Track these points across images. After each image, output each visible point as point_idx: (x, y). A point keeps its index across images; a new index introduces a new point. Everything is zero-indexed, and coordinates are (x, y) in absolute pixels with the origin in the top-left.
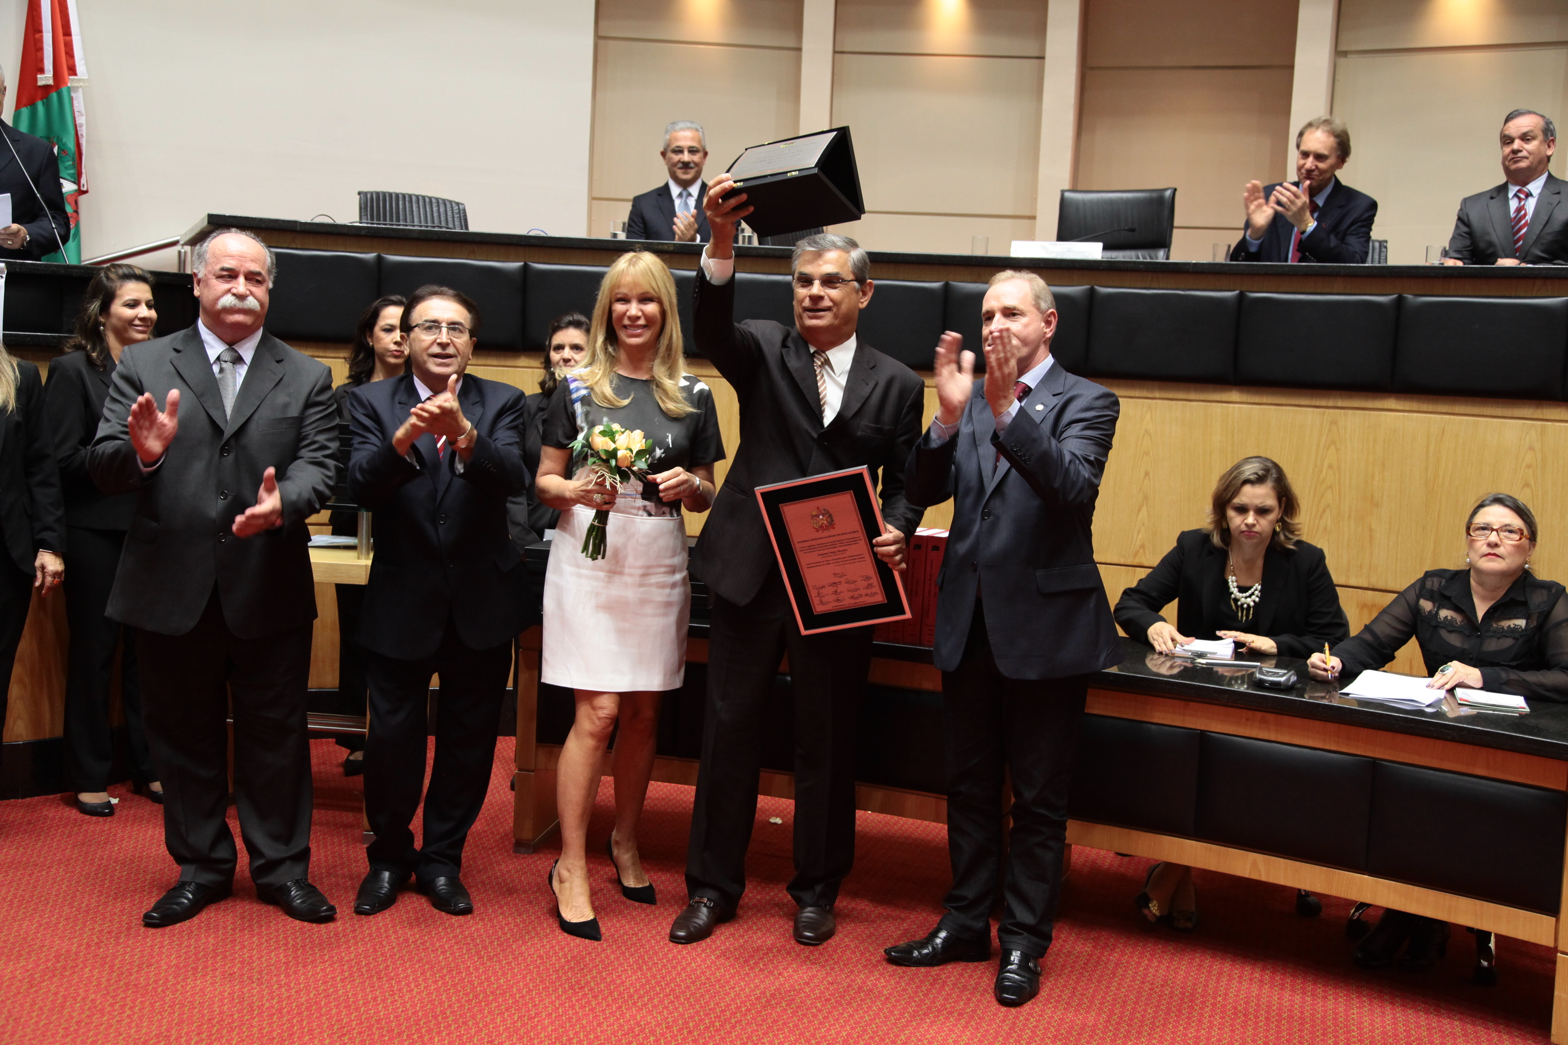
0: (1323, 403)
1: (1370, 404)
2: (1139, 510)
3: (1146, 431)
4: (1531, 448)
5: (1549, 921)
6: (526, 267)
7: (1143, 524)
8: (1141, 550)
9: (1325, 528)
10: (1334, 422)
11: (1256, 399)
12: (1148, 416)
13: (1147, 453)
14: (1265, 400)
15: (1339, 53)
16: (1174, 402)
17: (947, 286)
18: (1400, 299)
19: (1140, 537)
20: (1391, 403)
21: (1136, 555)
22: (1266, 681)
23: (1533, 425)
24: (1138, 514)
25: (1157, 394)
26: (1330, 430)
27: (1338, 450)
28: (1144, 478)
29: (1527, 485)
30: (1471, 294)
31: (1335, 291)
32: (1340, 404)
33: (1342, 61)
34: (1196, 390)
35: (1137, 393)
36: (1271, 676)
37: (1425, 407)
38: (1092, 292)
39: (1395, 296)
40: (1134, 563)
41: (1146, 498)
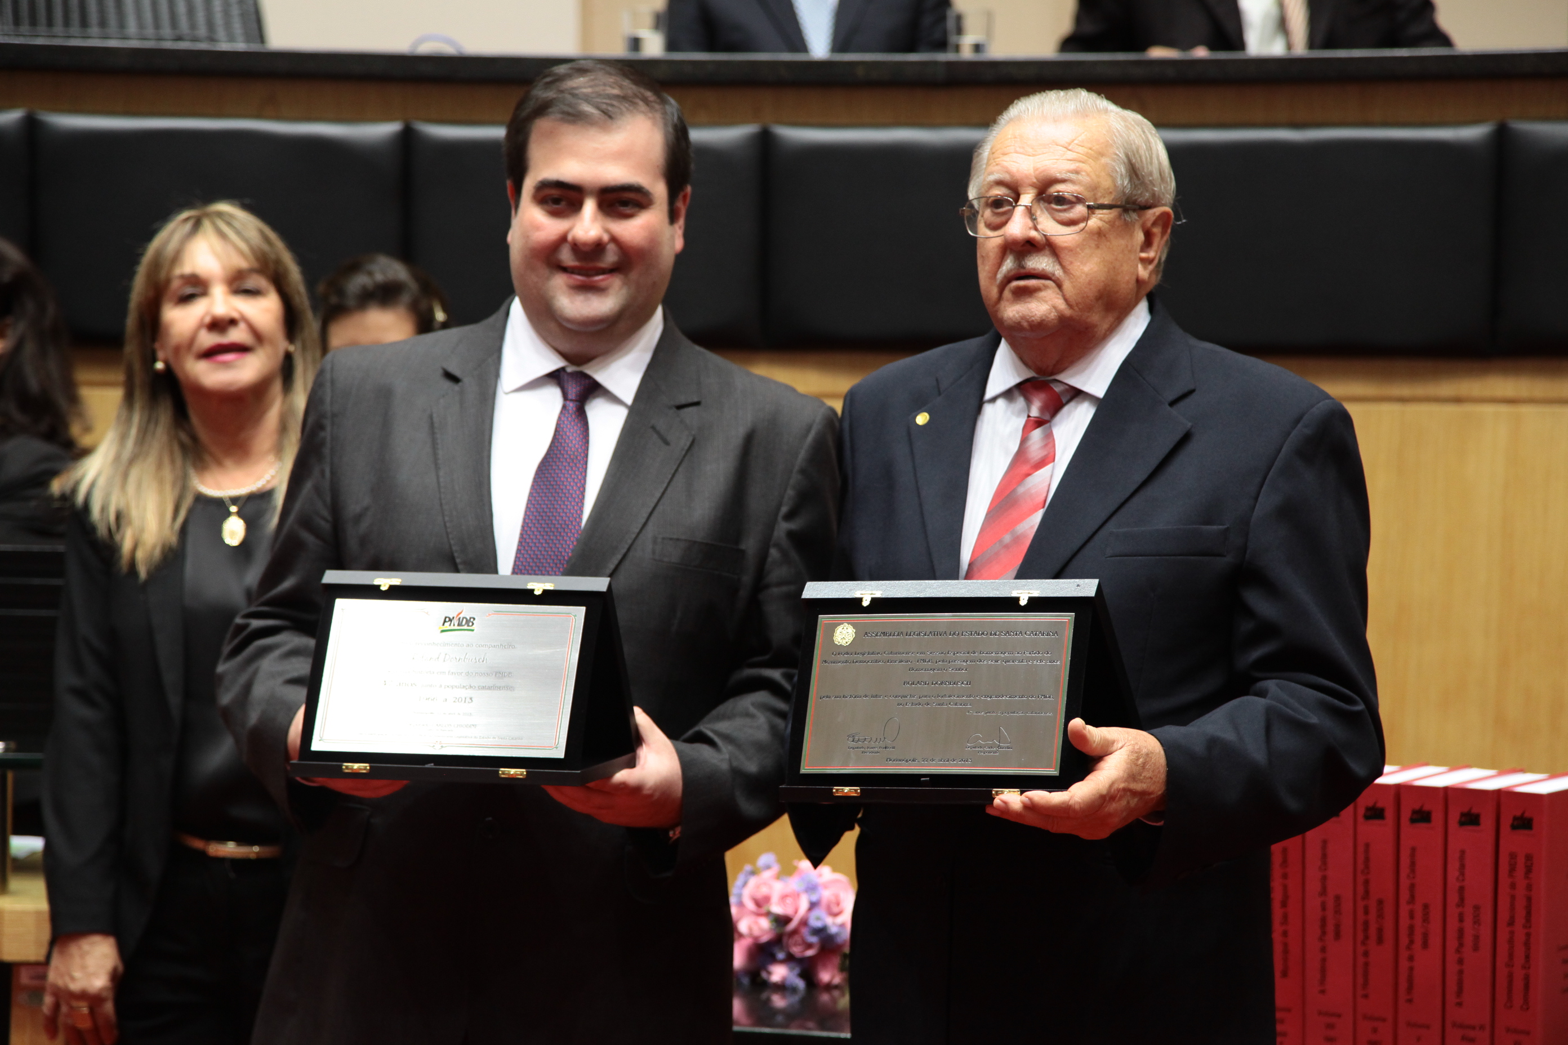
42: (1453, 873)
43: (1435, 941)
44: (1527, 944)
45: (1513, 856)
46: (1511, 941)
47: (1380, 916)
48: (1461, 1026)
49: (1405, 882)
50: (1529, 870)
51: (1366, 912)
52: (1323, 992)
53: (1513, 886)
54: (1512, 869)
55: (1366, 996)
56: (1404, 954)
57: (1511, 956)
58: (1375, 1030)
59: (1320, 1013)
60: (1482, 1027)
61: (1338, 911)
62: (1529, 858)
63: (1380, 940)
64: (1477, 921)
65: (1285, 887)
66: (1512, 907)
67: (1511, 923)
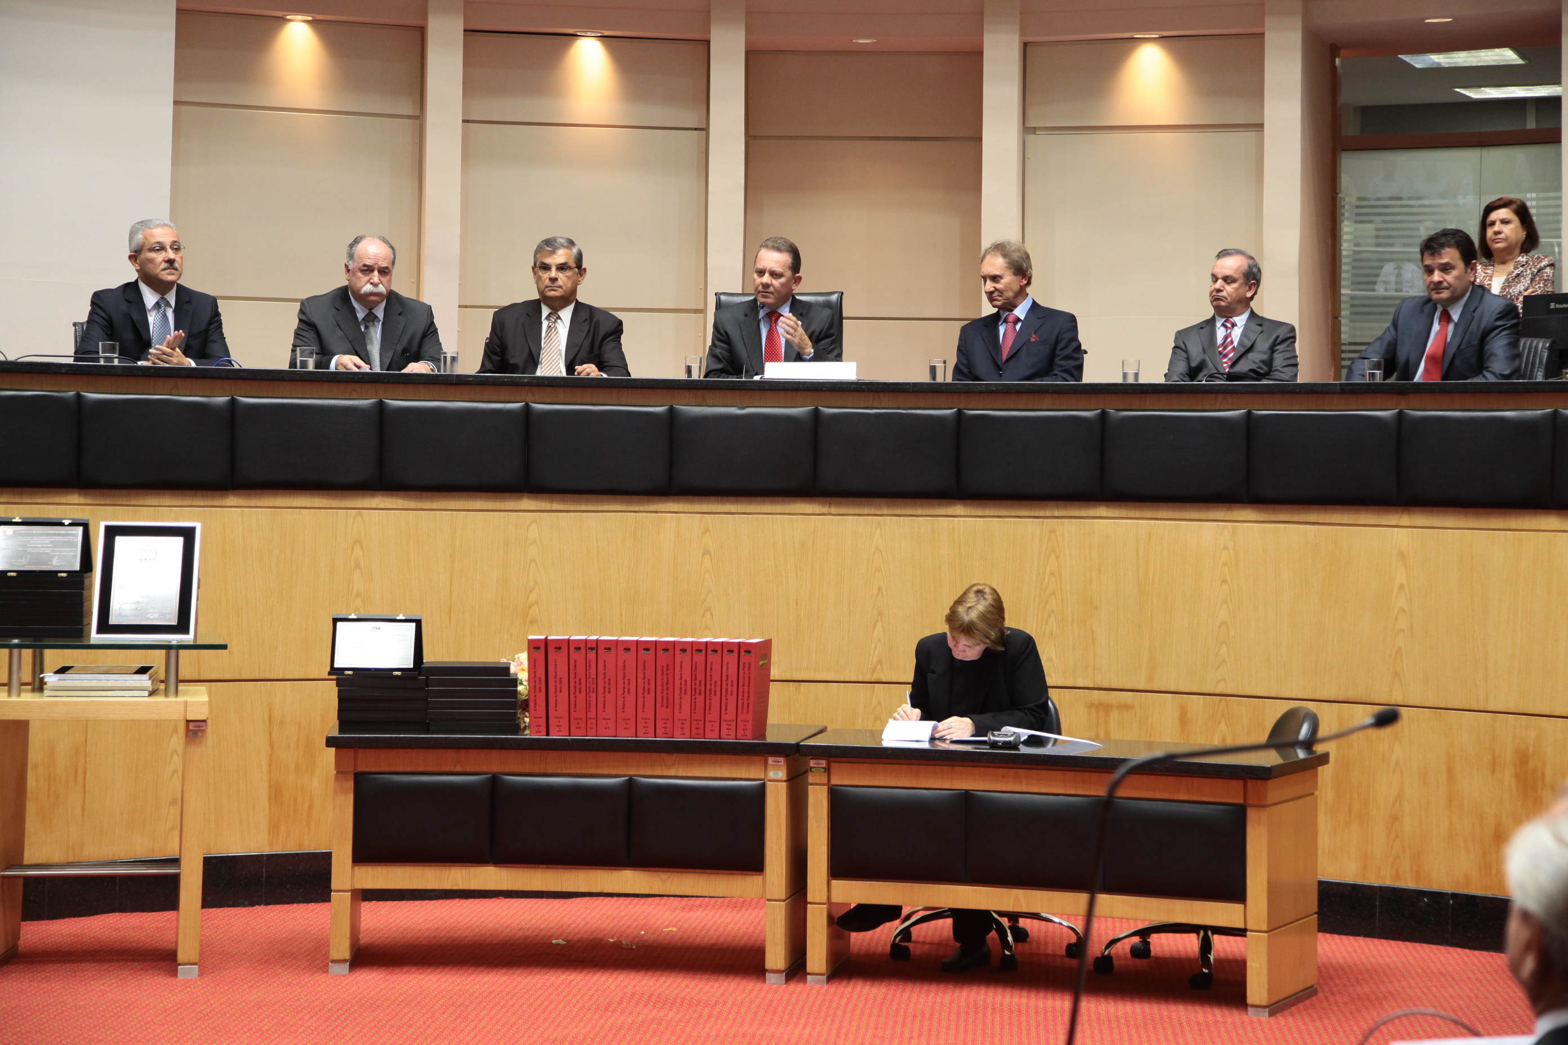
0: (1041, 513)
1: (1084, 513)
2: (875, 627)
3: (877, 548)
4: (1226, 548)
5: (1238, 907)
6: (233, 402)
7: (879, 640)
8: (879, 667)
9: (1052, 634)
10: (1052, 531)
11: (980, 512)
12: (878, 533)
13: (879, 570)
14: (987, 513)
15: (1027, 129)
16: (902, 518)
17: (671, 409)
18: (1104, 415)
19: (877, 652)
20: (1102, 511)
21: (874, 671)
23: (1225, 527)
24: (873, 632)
25: (885, 511)
26: (1049, 539)
27: (1057, 557)
28: (878, 594)
29: (1224, 581)
30: (1164, 408)
31: (1044, 408)
32: (1057, 514)
33: (1031, 138)
34: (922, 506)
35: (866, 511)
37: (1132, 513)
38: (816, 412)
39: (1099, 411)
40: (873, 680)
41: (880, 614)
42: (724, 670)
43: (718, 693)
44: (748, 692)
45: (744, 663)
46: (743, 692)
47: (700, 686)
48: (726, 721)
49: (708, 674)
50: (749, 668)
51: (696, 685)
52: (680, 712)
53: (744, 673)
54: (744, 667)
55: (695, 713)
56: (708, 698)
57: (743, 696)
58: (698, 724)
59: (679, 720)
60: (733, 721)
61: (686, 685)
62: (749, 664)
63: (700, 694)
64: (732, 686)
65: (668, 678)
66: (744, 681)
67: (743, 686)
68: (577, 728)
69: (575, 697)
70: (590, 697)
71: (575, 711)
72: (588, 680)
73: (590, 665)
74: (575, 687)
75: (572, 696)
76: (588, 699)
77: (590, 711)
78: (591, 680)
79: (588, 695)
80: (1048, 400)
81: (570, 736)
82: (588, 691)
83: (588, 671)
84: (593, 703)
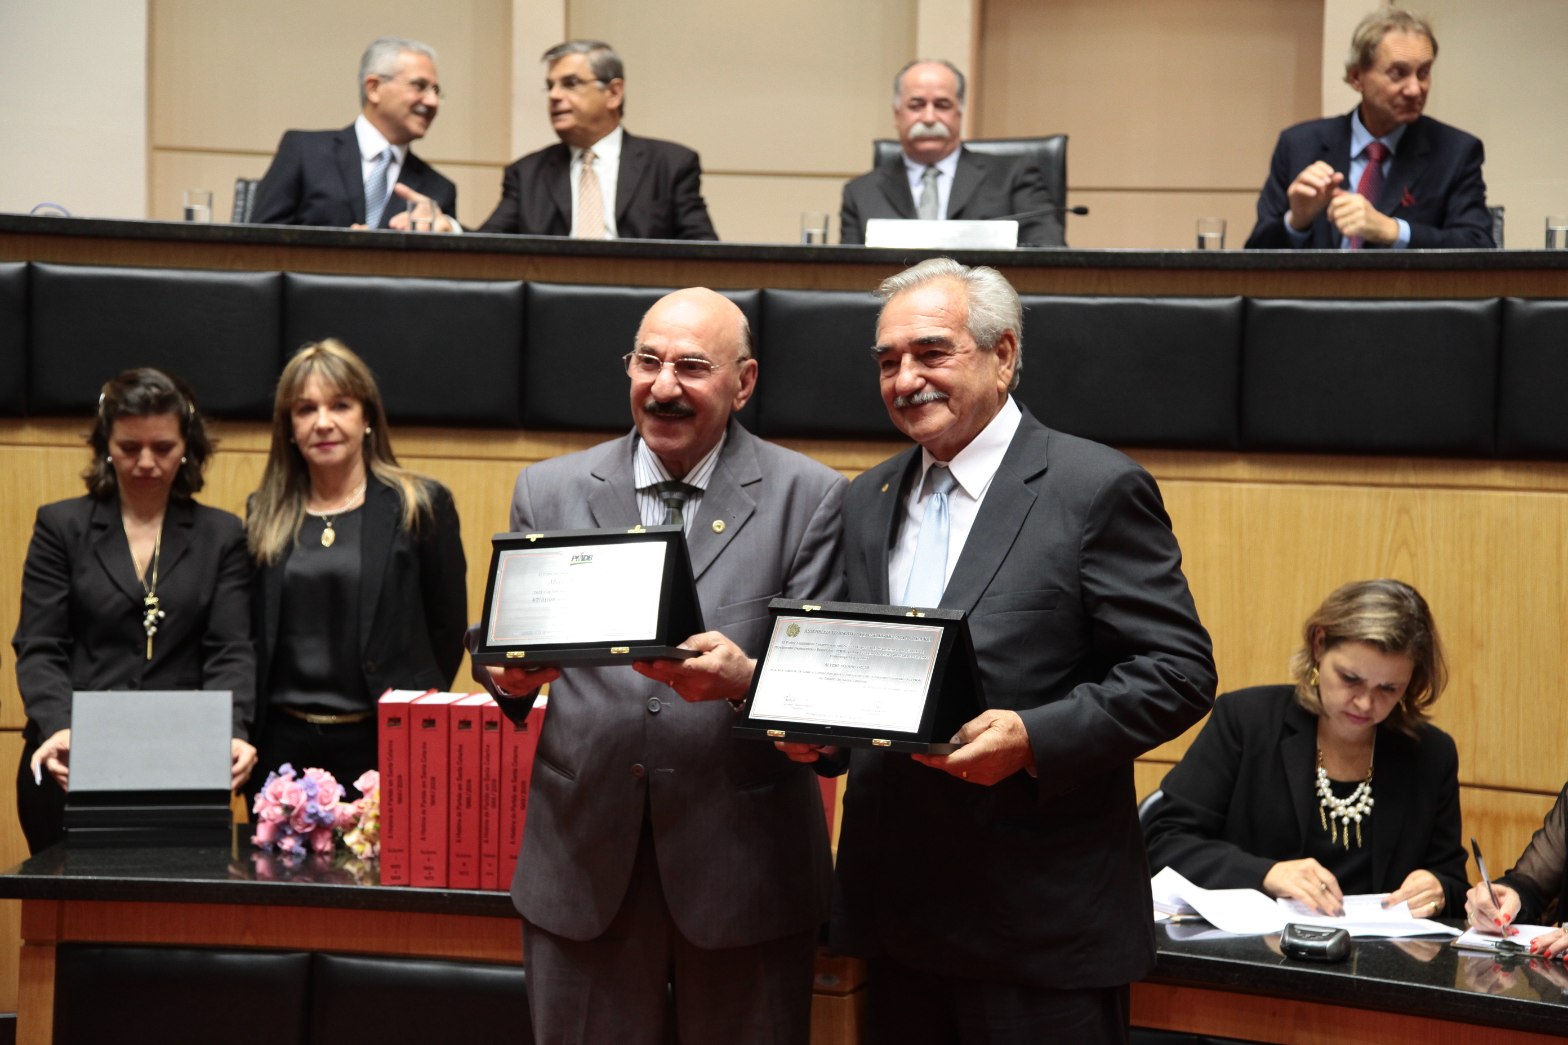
0: (1385, 478)
1: (1461, 478)
6: (30, 271)
10: (1404, 510)
11: (1276, 474)
14: (1290, 474)
17: (762, 296)
18: (1503, 308)
20: (1496, 476)
22: (1302, 948)
26: (1398, 523)
27: (1412, 555)
31: (1396, 295)
32: (1412, 479)
34: (1178, 462)
36: (1308, 939)
39: (1494, 301)
68: (461, 873)
69: (459, 815)
70: (487, 815)
71: (459, 841)
72: (484, 783)
73: (488, 755)
74: (460, 796)
75: (454, 813)
76: (484, 818)
77: (487, 841)
78: (490, 783)
79: (484, 811)
80: (1402, 283)
81: (447, 887)
82: (484, 804)
83: (484, 767)
84: (493, 827)
